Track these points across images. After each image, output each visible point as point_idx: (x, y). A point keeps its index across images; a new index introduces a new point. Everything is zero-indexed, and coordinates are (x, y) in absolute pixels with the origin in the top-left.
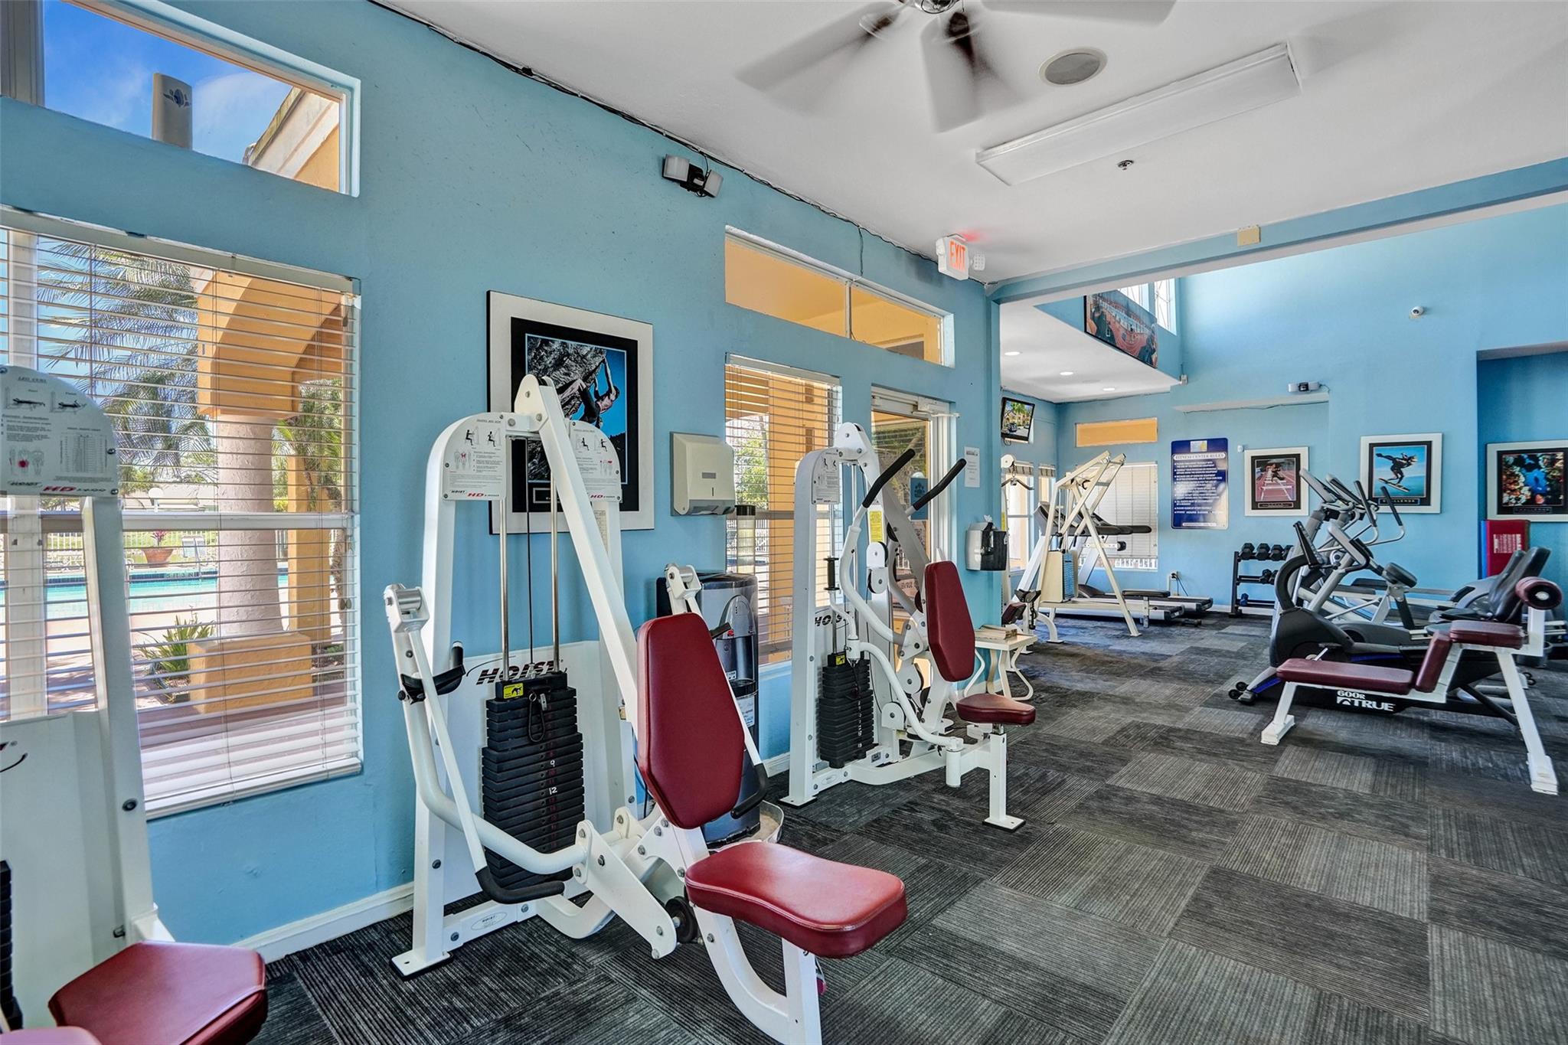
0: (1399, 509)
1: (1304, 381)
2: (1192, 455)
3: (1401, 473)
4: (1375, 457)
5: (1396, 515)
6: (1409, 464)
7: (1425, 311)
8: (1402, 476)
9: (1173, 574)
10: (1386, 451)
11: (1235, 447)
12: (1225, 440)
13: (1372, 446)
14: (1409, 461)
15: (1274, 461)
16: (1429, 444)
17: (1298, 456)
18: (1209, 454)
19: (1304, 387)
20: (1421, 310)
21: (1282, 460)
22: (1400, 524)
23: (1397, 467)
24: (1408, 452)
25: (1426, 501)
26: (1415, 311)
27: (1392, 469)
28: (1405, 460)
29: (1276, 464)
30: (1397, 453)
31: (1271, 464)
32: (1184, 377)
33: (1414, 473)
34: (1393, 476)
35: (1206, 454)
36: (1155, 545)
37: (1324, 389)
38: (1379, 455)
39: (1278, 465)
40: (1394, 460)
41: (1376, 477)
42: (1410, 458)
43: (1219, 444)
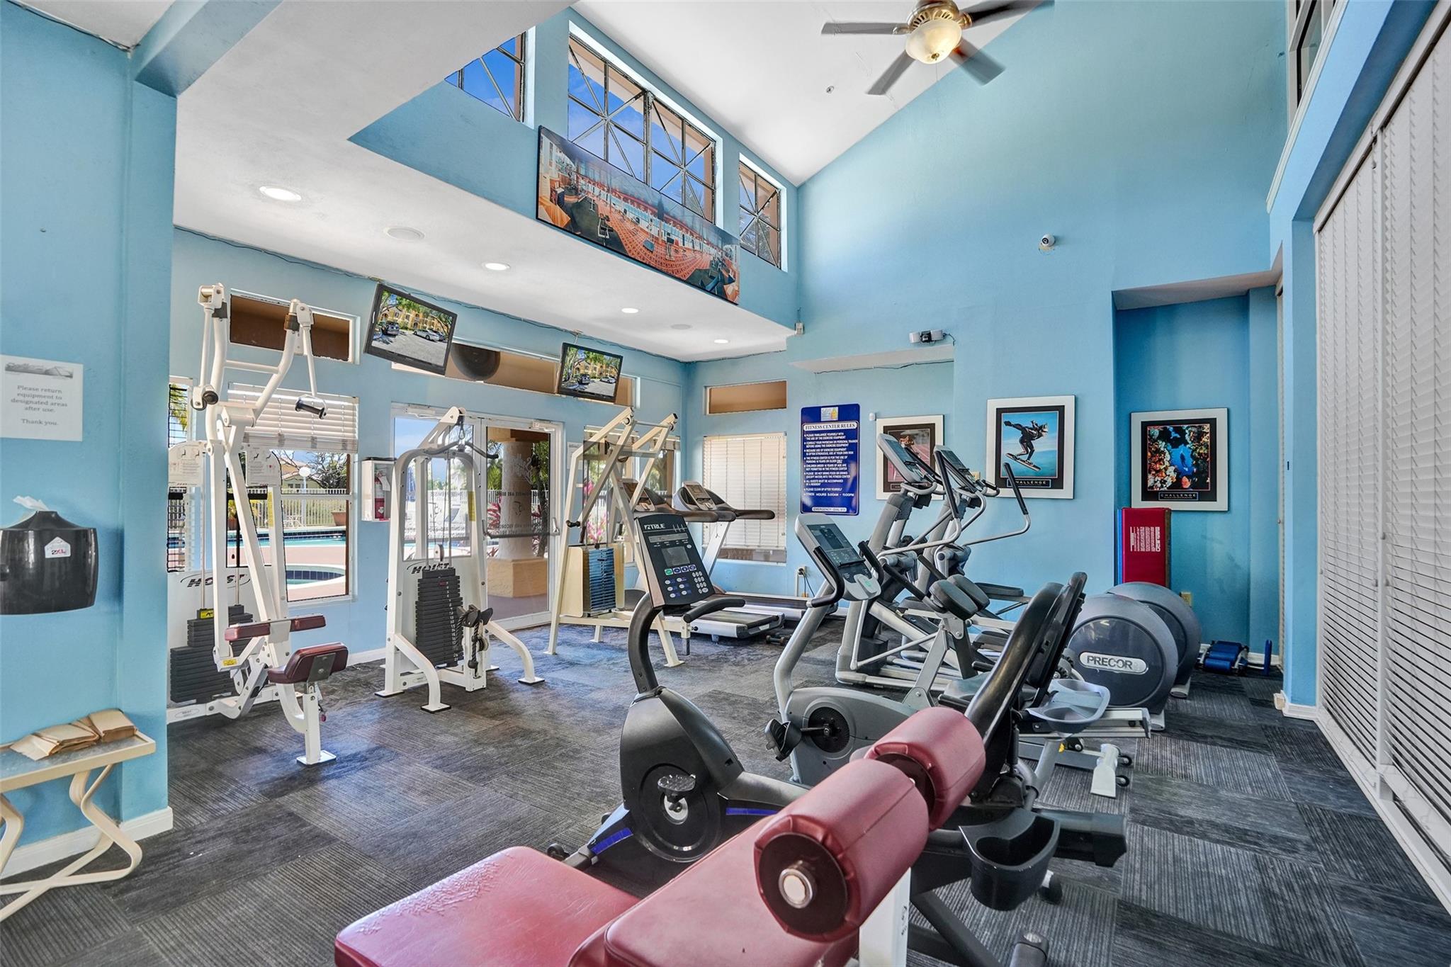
0: (1025, 493)
1: (926, 329)
2: (822, 425)
3: (1032, 447)
4: (1003, 426)
5: (1020, 500)
6: (1040, 436)
7: (1056, 241)
8: (1032, 451)
9: (801, 570)
10: (1015, 418)
11: (866, 415)
12: (857, 407)
13: (1000, 412)
14: (1040, 430)
15: (908, 432)
16: (1061, 409)
17: (931, 427)
18: (840, 424)
19: (927, 338)
20: (1052, 240)
21: (915, 431)
22: (1025, 512)
23: (1027, 439)
24: (1039, 419)
25: (1057, 483)
26: (1045, 240)
27: (1022, 441)
28: (1036, 430)
29: (909, 435)
30: (1026, 421)
31: (904, 437)
32: (800, 326)
33: (1045, 445)
34: (1022, 450)
35: (837, 424)
36: (783, 534)
37: (949, 339)
38: (1008, 424)
39: (912, 438)
40: (1022, 429)
41: (1004, 452)
42: (1041, 428)
43: (849, 412)
